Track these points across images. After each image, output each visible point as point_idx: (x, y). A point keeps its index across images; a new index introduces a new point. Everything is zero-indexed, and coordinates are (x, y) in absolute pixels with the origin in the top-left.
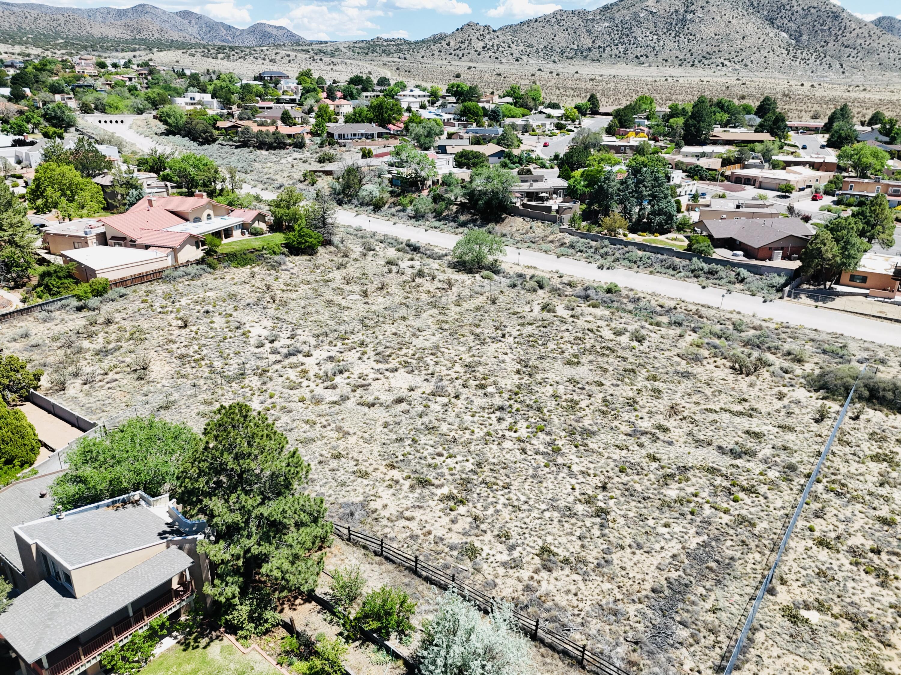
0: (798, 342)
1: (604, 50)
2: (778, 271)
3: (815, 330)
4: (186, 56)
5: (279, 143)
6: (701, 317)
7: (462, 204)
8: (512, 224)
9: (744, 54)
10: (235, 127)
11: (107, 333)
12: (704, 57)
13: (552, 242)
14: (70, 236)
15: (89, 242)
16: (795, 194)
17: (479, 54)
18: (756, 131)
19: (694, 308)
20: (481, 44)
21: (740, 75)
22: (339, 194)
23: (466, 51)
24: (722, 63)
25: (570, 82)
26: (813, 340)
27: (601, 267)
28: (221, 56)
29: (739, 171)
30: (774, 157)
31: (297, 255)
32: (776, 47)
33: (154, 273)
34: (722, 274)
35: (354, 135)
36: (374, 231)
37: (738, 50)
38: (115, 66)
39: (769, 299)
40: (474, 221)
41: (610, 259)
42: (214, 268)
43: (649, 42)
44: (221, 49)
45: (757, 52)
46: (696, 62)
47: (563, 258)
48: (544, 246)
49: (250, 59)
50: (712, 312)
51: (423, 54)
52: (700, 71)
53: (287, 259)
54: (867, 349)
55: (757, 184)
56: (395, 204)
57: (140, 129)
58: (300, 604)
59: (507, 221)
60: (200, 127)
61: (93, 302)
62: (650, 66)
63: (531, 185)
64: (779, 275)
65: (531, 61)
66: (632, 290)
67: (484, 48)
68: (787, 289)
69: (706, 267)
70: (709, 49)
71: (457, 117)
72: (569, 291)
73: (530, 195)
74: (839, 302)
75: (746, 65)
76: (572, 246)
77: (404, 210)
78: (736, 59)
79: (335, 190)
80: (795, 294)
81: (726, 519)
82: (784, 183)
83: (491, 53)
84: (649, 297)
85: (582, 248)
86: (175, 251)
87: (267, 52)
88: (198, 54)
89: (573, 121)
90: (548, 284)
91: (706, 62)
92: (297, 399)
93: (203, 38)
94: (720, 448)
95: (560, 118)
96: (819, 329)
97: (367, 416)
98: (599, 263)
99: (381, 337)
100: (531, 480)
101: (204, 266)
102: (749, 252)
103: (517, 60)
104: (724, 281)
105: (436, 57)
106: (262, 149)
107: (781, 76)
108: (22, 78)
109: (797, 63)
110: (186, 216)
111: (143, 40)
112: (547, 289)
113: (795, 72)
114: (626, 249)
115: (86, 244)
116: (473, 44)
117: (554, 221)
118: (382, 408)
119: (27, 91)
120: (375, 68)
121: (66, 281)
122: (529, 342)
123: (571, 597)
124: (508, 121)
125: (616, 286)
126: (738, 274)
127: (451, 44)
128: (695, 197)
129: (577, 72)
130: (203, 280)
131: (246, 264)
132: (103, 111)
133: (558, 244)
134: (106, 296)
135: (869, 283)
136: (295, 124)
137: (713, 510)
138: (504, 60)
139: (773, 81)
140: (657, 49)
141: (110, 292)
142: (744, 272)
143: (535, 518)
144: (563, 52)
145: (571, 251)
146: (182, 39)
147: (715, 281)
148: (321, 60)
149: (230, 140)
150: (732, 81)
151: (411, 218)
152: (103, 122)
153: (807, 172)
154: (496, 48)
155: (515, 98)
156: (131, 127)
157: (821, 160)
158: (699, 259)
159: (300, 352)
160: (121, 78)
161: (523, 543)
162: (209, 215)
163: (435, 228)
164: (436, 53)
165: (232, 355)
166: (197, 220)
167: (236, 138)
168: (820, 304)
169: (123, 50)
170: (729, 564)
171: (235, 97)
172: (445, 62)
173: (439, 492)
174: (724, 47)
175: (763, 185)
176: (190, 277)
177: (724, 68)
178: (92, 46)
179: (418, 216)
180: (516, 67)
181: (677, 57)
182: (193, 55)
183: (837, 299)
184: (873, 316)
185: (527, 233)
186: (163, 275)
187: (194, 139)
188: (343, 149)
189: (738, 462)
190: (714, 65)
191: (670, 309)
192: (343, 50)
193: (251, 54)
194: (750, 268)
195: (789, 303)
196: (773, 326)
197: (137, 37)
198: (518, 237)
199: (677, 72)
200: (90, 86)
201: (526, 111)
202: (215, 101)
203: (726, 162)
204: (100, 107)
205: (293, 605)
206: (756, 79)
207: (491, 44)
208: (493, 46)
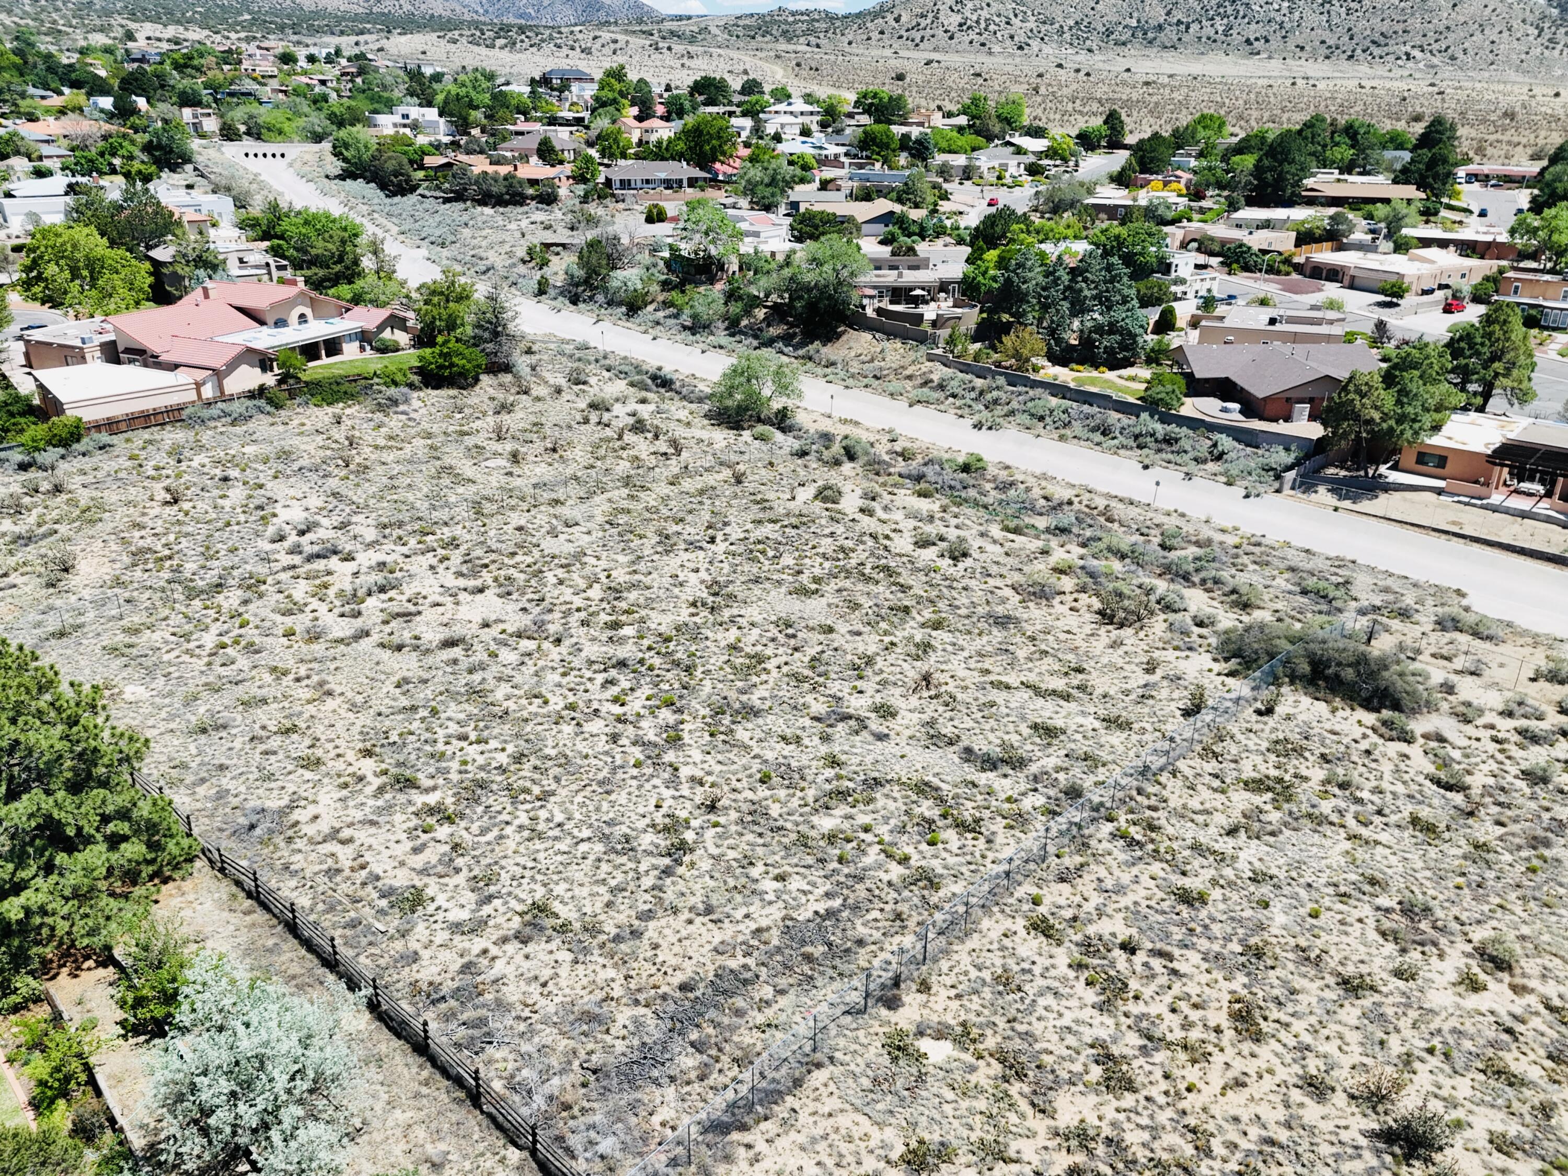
0: (1267, 571)
1: (1188, 27)
2: (1286, 442)
3: (1307, 551)
4: (443, 42)
5: (513, 195)
6: (1110, 520)
7: (776, 307)
8: (852, 344)
9: (1452, 36)
10: (449, 165)
11: (46, 507)
12: (1373, 42)
13: (909, 377)
14: (60, 346)
15: (88, 356)
16: (1409, 300)
17: (951, 38)
18: (1395, 181)
19: (1101, 503)
20: (956, 19)
21: (1439, 76)
22: (577, 285)
23: (929, 32)
24: (1408, 55)
25: (1105, 88)
26: (1292, 569)
27: (978, 426)
28: (500, 42)
29: (1325, 256)
30: (1404, 231)
31: (436, 387)
32: (1517, 23)
33: (169, 411)
34: (1185, 444)
35: (648, 181)
36: (608, 349)
37: (1442, 28)
38: (312, 59)
39: (1254, 492)
40: (787, 339)
41: (999, 410)
42: (278, 407)
43: (1273, 14)
44: (504, 30)
45: (1478, 33)
46: (1359, 51)
47: (918, 407)
48: (895, 385)
49: (548, 48)
50: (1133, 512)
51: (850, 37)
52: (1364, 69)
53: (415, 394)
54: (1386, 590)
55: (1347, 280)
56: (666, 304)
57: (307, 169)
58: (89, 969)
59: (844, 338)
60: (390, 166)
61: (50, 455)
62: (1270, 58)
63: (900, 275)
64: (1287, 449)
65: (1047, 50)
66: (1007, 467)
67: (961, 25)
68: (1290, 475)
69: (1160, 429)
70: (1385, 27)
71: (854, 151)
72: (900, 466)
73: (899, 294)
74: (1383, 503)
75: (1453, 58)
76: (941, 387)
77: (676, 316)
78: (1435, 46)
79: (572, 276)
80: (1306, 484)
81: (896, 871)
82: (1393, 279)
83: (972, 35)
84: (1031, 482)
85: (956, 391)
86: (219, 375)
87: (580, 36)
88: (464, 40)
89: (1065, 160)
90: (867, 453)
91: (1377, 51)
92: (281, 632)
93: (487, 11)
94: (968, 750)
95: (1040, 155)
96: (1314, 549)
97: (381, 667)
98: (976, 418)
99: (492, 533)
100: (595, 787)
101: (262, 403)
102: (1251, 407)
103: (1020, 48)
104: (1186, 457)
105: (873, 42)
106: (486, 204)
107: (1520, 78)
108: (136, 80)
109: (1556, 53)
110: (262, 317)
111: (383, 14)
112: (862, 460)
113: (1549, 69)
114: (1031, 393)
115: (83, 360)
116: (942, 18)
117: (922, 339)
118: (414, 654)
119: (141, 103)
120: (759, 63)
121: (22, 420)
122: (751, 551)
123: (535, 988)
124: (940, 158)
125: (980, 460)
126: (1215, 445)
127: (903, 19)
128: (1208, 303)
129: (1128, 70)
130: (251, 425)
131: (337, 401)
132: (258, 137)
133: (919, 381)
134: (76, 446)
135: (1450, 468)
136: (561, 162)
137: (883, 856)
138: (996, 49)
139: (1501, 87)
140: (1288, 26)
141: (85, 440)
142: (1226, 442)
143: (560, 852)
144: (1109, 33)
145: (939, 395)
146: (449, 13)
147: (1170, 456)
148: (669, 49)
149: (438, 188)
150: (1420, 86)
151: (685, 328)
152: (251, 156)
153: (1448, 259)
154: (983, 25)
155: (973, 117)
156: (291, 165)
157: (1489, 238)
158: (1152, 416)
159: (335, 552)
160: (307, 80)
161: (510, 894)
162: (302, 316)
163: (721, 347)
164: (875, 35)
165: (223, 553)
166: (281, 323)
167: (447, 185)
168: (1347, 504)
169: (342, 33)
170: (847, 951)
171: (477, 115)
172: (888, 52)
173: (420, 799)
174: (1415, 23)
175: (1357, 282)
176: (229, 419)
177: (1410, 64)
178: (293, 26)
179: (697, 327)
180: (1018, 60)
181: (1323, 42)
182: (455, 42)
183: (1383, 497)
184: (1435, 530)
185: (872, 361)
186: (185, 414)
187: (383, 187)
188: (621, 206)
189: (984, 778)
190: (1391, 58)
191: (1060, 505)
192: (714, 30)
193: (551, 38)
194: (1239, 435)
195: (1290, 501)
196: (1231, 540)
197: (375, 10)
198: (855, 368)
199: (1316, 69)
200: (250, 94)
201: (981, 140)
202: (442, 120)
203: (1305, 238)
204: (254, 131)
205: (79, 968)
206: (1469, 84)
207: (975, 18)
208: (978, 22)
